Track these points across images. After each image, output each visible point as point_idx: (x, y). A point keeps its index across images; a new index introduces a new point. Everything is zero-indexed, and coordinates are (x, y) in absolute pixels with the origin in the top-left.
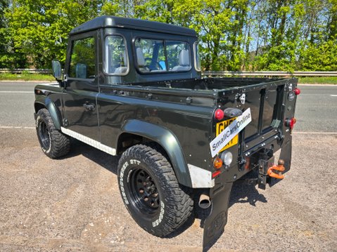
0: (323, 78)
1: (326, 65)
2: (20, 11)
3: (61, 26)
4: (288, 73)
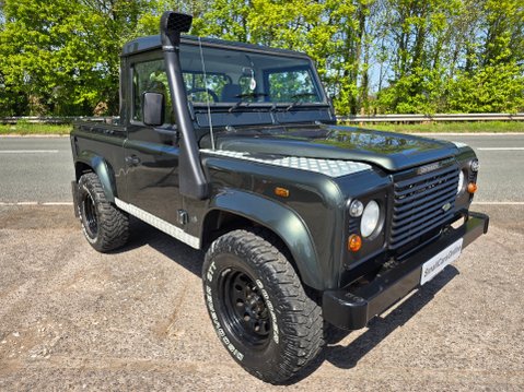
0: (478, 124)
1: (483, 104)
2: (11, 28)
3: (74, 51)
4: (425, 117)
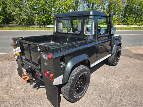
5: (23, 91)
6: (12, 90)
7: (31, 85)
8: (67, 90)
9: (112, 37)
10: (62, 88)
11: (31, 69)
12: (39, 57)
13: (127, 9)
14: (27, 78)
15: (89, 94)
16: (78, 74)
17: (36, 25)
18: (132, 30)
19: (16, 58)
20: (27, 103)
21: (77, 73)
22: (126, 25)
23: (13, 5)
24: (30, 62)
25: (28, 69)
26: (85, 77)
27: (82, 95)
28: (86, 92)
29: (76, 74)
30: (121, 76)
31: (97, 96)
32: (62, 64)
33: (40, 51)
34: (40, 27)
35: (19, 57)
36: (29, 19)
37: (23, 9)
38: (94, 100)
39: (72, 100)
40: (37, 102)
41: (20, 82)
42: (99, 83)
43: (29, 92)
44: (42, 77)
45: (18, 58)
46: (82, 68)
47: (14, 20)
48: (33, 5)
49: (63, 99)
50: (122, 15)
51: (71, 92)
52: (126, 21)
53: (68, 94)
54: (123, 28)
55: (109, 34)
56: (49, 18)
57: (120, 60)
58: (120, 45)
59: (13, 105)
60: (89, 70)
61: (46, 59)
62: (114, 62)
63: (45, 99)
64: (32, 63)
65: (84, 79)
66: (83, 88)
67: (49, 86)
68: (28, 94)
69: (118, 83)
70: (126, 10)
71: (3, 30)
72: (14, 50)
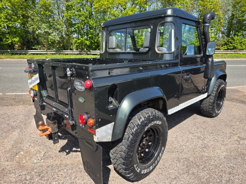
5: (42, 156)
6: (22, 153)
7: (54, 143)
8: (121, 155)
9: (209, 61)
10: (111, 151)
11: (55, 113)
12: (69, 89)
13: (232, 22)
14: (47, 129)
15: (166, 167)
16: (144, 125)
17: (75, 50)
18: (244, 58)
19: (32, 95)
20: (45, 178)
21: (141, 121)
22: (231, 50)
23: (39, 18)
24: (54, 101)
25: (51, 113)
26: (157, 131)
27: (151, 168)
28: (158, 162)
29: (140, 123)
30: (228, 135)
31: (181, 172)
32: (111, 102)
33: (72, 75)
34: (81, 54)
35: (37, 93)
36: (63, 41)
37: (53, 25)
38: (175, 178)
39: (131, 175)
40: (65, 176)
41: (39, 141)
42: (184, 147)
43: (53, 158)
44: (74, 127)
45: (35, 95)
46: (152, 113)
47: (38, 43)
48: (70, 18)
49: (113, 174)
50: (223, 33)
51: (129, 158)
52: (231, 43)
53: (124, 163)
54: (225, 56)
55: (202, 55)
56: (96, 40)
57: (223, 108)
58: (224, 77)
59: (21, 181)
60: (165, 119)
61: (81, 89)
62: (213, 109)
63: (81, 172)
64: (58, 103)
65: (155, 138)
66: (153, 154)
67: (87, 144)
68: (50, 162)
69: (223, 148)
70: (230, 24)
71: (21, 58)
72: (30, 81)
